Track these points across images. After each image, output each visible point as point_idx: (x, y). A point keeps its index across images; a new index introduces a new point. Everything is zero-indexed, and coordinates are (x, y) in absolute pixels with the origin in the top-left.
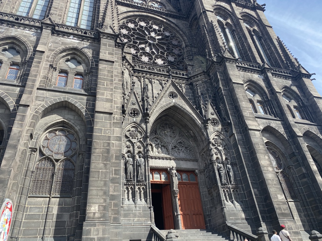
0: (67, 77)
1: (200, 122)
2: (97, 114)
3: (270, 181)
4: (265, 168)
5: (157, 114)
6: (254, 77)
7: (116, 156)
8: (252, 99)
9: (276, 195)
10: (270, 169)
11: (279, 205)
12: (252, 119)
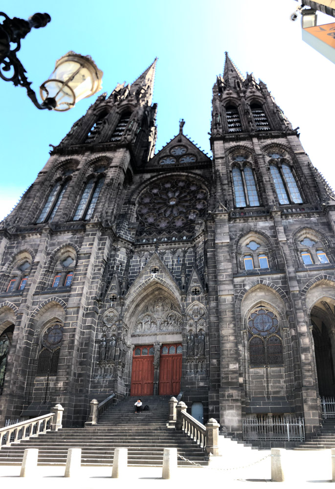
1: (178, 294)
3: (225, 352)
6: (258, 226)
8: (252, 252)
9: (228, 365)
10: (232, 338)
11: (228, 374)
12: (227, 282)
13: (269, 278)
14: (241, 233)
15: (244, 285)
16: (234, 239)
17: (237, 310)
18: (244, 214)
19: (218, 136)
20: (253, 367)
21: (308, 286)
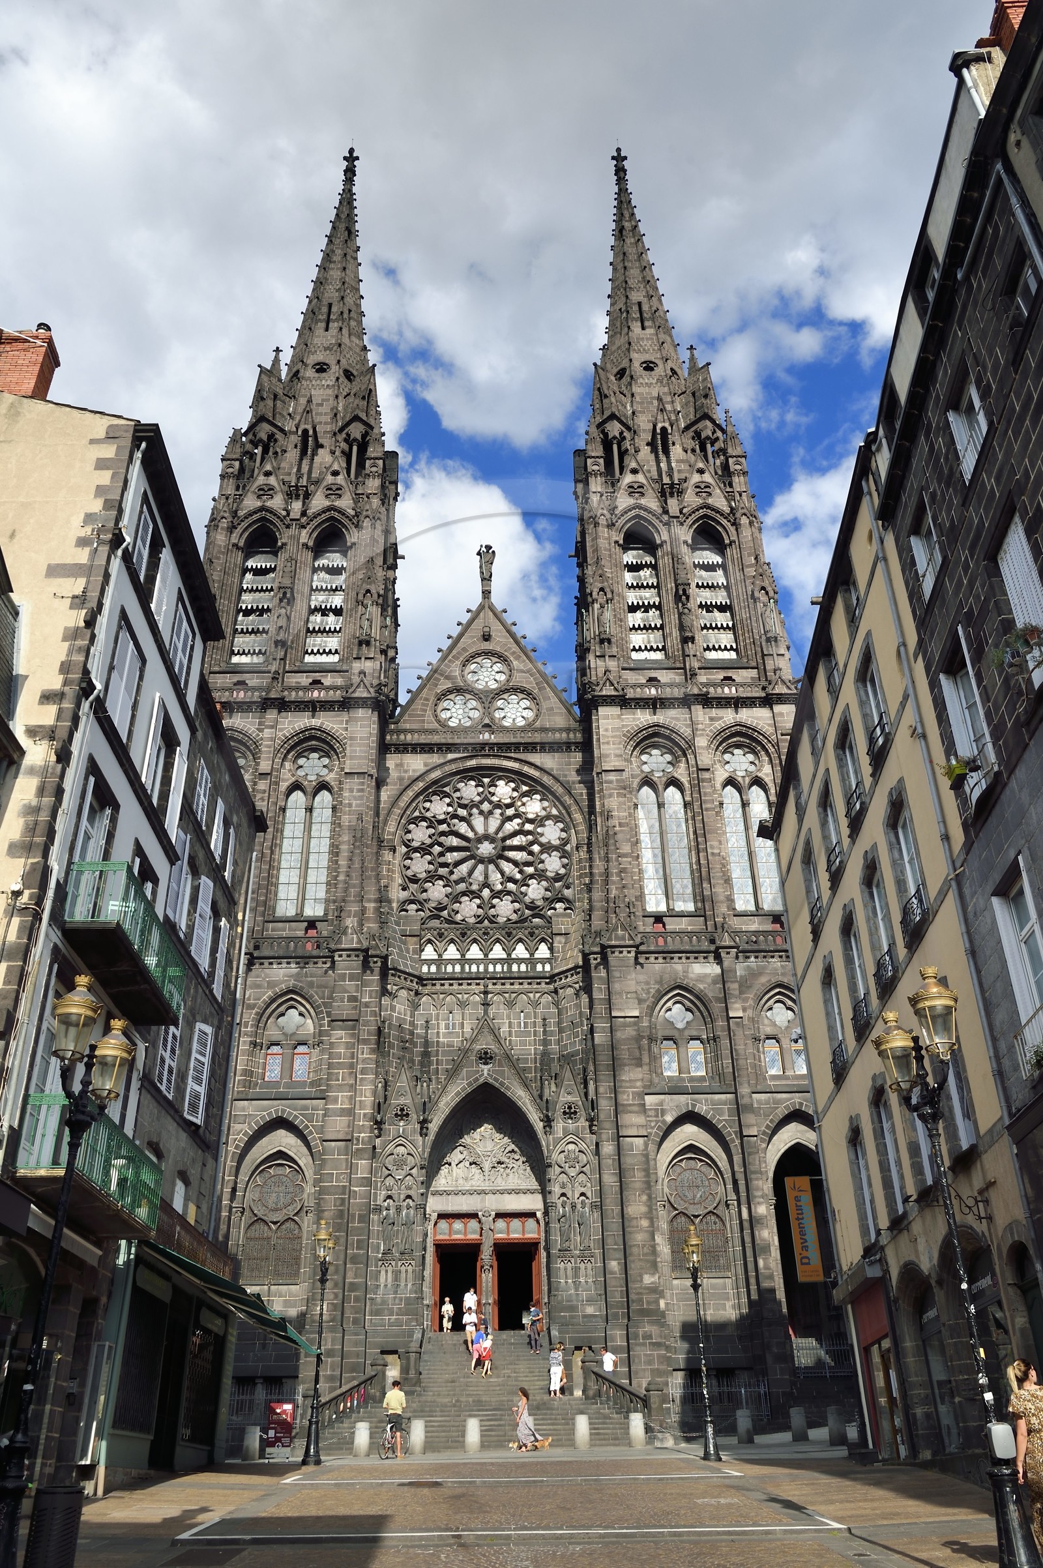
0: (281, 1055)
1: (537, 1118)
2: (325, 1146)
3: (635, 1250)
4: (634, 1223)
5: (447, 1111)
6: (691, 975)
7: (360, 1215)
8: (676, 1034)
9: (641, 1276)
10: (645, 1223)
11: (641, 1294)
12: (636, 1108)
13: (706, 1100)
14: (657, 986)
15: (663, 1112)
16: (645, 1001)
17: (652, 1163)
18: (666, 942)
19: (608, 691)
20: (678, 1275)
21: (771, 1121)
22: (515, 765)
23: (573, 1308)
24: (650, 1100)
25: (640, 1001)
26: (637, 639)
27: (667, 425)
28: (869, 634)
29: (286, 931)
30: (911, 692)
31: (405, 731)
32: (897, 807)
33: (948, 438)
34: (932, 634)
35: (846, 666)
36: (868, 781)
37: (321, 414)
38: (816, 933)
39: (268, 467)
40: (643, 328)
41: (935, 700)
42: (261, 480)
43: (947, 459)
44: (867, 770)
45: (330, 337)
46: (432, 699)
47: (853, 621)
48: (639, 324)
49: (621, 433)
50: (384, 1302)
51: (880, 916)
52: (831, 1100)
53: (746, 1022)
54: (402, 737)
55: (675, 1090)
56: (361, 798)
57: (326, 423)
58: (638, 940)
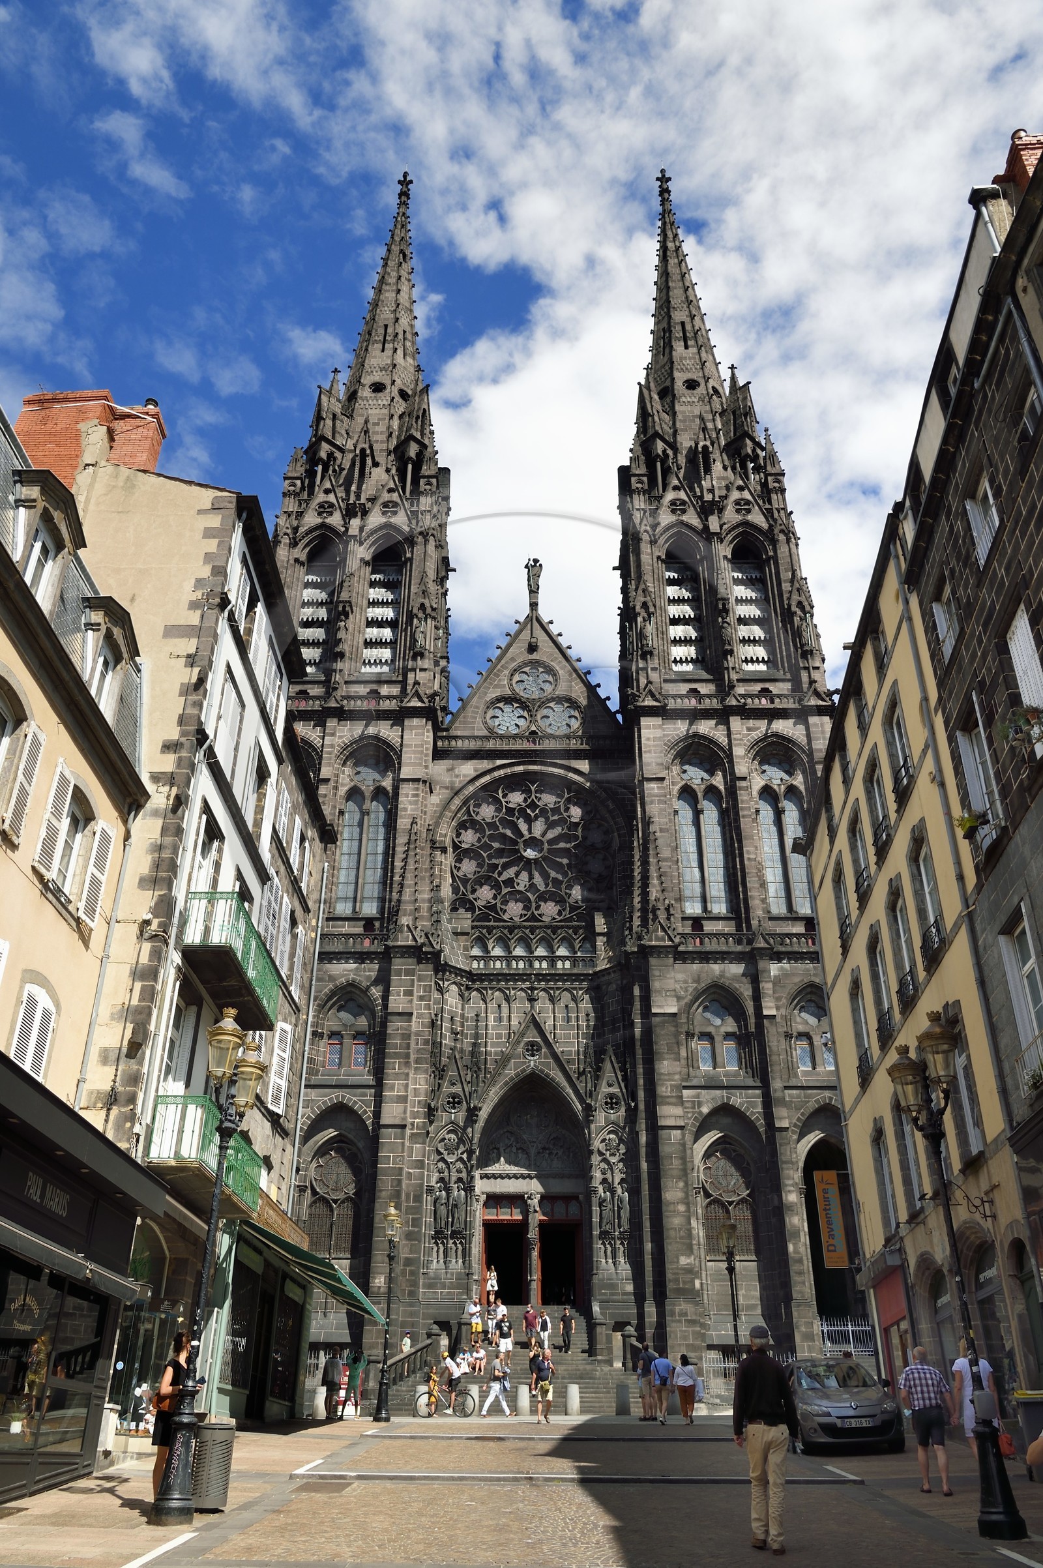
0: (341, 1044)
1: (580, 1107)
2: (383, 1131)
3: (672, 1233)
4: (671, 1208)
5: (496, 1099)
6: (727, 975)
7: (415, 1196)
8: (712, 1031)
9: (677, 1257)
10: (682, 1208)
11: (678, 1274)
12: (673, 1100)
13: (741, 1094)
14: (695, 985)
15: (700, 1104)
16: (684, 999)
17: (689, 1152)
18: (701, 943)
19: (649, 702)
20: (713, 1258)
21: (802, 1114)
22: (561, 772)
23: (612, 1286)
24: (686, 1093)
25: (679, 998)
26: (679, 652)
27: (708, 443)
28: (895, 683)
29: (346, 928)
30: (930, 742)
31: (455, 738)
32: (919, 840)
33: (965, 524)
34: (950, 695)
35: (874, 708)
36: (893, 816)
37: (377, 433)
38: (845, 948)
39: (328, 485)
40: (686, 347)
41: (952, 753)
42: (321, 497)
43: (964, 541)
44: (892, 806)
45: (385, 359)
46: (482, 707)
47: (881, 667)
48: (682, 343)
49: (664, 451)
50: (437, 1277)
51: (903, 939)
52: (857, 1101)
53: (778, 1019)
54: (453, 743)
55: (711, 1085)
56: (416, 803)
57: (382, 442)
58: (677, 940)
